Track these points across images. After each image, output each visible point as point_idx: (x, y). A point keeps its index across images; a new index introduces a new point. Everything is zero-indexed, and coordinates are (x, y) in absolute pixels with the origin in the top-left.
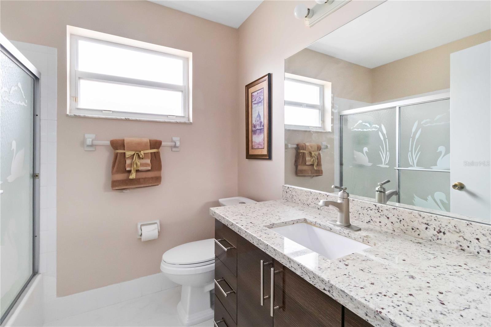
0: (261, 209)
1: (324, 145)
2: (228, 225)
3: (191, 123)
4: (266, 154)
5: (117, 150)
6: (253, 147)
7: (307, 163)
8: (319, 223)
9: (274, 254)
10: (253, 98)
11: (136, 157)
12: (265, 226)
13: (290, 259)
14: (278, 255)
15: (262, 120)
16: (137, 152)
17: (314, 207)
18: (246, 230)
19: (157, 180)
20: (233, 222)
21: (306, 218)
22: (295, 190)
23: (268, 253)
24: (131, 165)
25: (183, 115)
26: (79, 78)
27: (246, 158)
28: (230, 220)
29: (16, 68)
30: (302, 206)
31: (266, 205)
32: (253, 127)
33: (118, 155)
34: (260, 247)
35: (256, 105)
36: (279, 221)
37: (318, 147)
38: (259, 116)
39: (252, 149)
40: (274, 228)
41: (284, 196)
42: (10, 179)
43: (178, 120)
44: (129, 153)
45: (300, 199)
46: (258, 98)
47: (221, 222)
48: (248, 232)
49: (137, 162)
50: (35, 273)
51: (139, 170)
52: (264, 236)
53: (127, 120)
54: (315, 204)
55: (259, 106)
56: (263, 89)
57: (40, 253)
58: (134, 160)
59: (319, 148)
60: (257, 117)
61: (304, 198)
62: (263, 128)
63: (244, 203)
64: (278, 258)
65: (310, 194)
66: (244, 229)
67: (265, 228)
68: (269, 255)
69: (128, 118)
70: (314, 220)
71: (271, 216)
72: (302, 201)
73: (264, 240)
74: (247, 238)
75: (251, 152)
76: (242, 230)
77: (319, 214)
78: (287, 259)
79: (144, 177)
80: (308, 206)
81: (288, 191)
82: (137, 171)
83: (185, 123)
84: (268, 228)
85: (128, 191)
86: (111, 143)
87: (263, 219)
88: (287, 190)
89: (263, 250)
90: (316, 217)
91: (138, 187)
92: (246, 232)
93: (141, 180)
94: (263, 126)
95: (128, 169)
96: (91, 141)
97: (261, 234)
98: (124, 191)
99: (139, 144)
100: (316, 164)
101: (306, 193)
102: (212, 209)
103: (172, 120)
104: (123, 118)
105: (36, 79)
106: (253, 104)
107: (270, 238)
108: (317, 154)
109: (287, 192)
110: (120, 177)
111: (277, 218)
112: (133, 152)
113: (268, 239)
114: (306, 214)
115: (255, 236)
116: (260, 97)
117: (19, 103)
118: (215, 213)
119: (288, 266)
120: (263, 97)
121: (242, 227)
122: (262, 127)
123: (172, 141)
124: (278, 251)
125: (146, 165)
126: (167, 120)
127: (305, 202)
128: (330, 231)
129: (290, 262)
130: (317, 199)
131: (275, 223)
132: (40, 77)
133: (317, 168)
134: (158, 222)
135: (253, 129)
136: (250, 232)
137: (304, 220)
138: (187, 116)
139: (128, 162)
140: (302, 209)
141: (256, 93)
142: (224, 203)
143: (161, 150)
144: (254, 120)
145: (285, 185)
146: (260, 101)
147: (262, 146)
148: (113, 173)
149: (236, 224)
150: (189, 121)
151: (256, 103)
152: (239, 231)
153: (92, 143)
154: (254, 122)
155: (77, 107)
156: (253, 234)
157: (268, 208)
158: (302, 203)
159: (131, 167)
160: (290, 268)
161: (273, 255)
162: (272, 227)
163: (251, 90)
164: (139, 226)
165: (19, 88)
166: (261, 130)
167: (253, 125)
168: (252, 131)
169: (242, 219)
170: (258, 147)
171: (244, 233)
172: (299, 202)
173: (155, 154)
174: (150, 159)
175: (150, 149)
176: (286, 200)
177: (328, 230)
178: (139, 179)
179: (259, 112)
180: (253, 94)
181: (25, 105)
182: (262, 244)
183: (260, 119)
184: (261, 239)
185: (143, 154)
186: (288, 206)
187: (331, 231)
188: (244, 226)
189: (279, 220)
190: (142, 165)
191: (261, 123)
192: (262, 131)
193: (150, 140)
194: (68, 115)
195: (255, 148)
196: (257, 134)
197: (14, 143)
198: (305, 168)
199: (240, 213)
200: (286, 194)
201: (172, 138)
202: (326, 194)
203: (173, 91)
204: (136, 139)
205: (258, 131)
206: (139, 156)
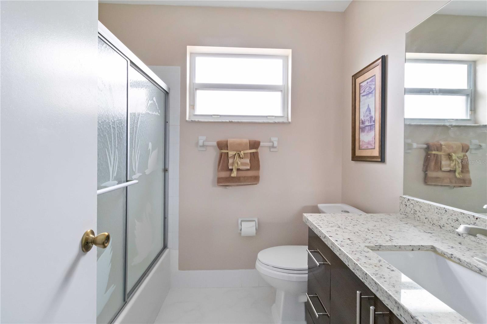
0: (367, 223)
1: (476, 145)
2: (320, 236)
3: (289, 122)
4: (378, 155)
5: (222, 150)
6: (361, 147)
7: (443, 169)
8: (458, 257)
9: (375, 288)
10: (361, 89)
11: (237, 157)
12: (368, 247)
13: (399, 304)
14: (381, 292)
15: (373, 114)
16: (238, 152)
17: (450, 231)
18: (341, 248)
19: (256, 179)
20: (326, 235)
21: (435, 245)
22: (419, 204)
23: (366, 284)
24: (233, 164)
25: (282, 115)
26: (196, 89)
27: (352, 160)
28: (322, 231)
29: (152, 86)
30: (431, 227)
31: (374, 218)
32: (361, 124)
33: (223, 154)
34: (357, 274)
35: (365, 97)
36: (389, 244)
37: (463, 147)
38: (369, 110)
39: (359, 149)
40: (381, 251)
41: (402, 210)
42: (147, 172)
43: (277, 121)
44: (231, 153)
45: (426, 217)
46: (368, 88)
47: (314, 232)
48: (343, 250)
49: (238, 162)
50: (165, 247)
51: (239, 169)
52: (363, 260)
53: (231, 122)
54: (452, 227)
55: (369, 98)
56: (374, 77)
57: (169, 231)
58: (235, 160)
59: (465, 149)
60: (366, 112)
61: (434, 217)
62: (374, 123)
63: (348, 212)
64: (380, 296)
65: (444, 211)
66: (338, 245)
67: (366, 249)
68: (369, 288)
69: (232, 120)
70: (449, 251)
71: (379, 234)
72: (430, 220)
73: (361, 266)
74: (341, 258)
75: (358, 153)
76: (336, 246)
77: (460, 243)
78: (394, 303)
79: (244, 176)
80: (441, 228)
81: (408, 204)
82: (238, 170)
83: (283, 123)
84: (371, 249)
85: (230, 188)
86: (217, 143)
87: (367, 237)
88: (407, 202)
89: (361, 278)
90: (452, 247)
91: (238, 184)
92: (340, 250)
93: (241, 178)
94: (374, 121)
95: (230, 167)
96: (202, 142)
97: (360, 257)
98: (227, 187)
99: (240, 144)
100: (459, 170)
101: (436, 210)
102: (305, 215)
103: (272, 120)
104: (228, 121)
105: (167, 93)
106: (361, 96)
107: (371, 264)
108: (461, 157)
109: (406, 205)
110: (224, 174)
111: (388, 238)
112: (234, 152)
113: (367, 266)
114: (436, 240)
115: (351, 257)
116: (371, 87)
117: (154, 113)
118: (308, 219)
119: (395, 312)
120: (374, 86)
121: (336, 243)
122: (372, 123)
123: (271, 141)
124: (380, 286)
125: (245, 164)
126: (265, 121)
127: (435, 222)
128: (479, 273)
129: (398, 308)
130: (457, 220)
131: (384, 245)
132: (169, 92)
133: (461, 176)
134: (256, 220)
135: (361, 126)
136: (344, 251)
137: (432, 248)
138: (286, 116)
139: (231, 161)
140: (431, 232)
141: (365, 83)
142: (324, 210)
143: (259, 150)
144: (362, 114)
145: (404, 196)
146: (370, 92)
147: (372, 145)
148: (218, 171)
149: (329, 237)
150: (288, 120)
151: (365, 94)
152: (332, 247)
153: (203, 144)
154: (362, 117)
155: (194, 114)
156: (348, 255)
157: (375, 223)
158: (430, 223)
159: (233, 166)
160: (398, 317)
161: (374, 290)
162: (378, 250)
163: (359, 80)
164: (240, 221)
165: (154, 101)
166: (371, 127)
167: (361, 122)
168: (360, 128)
169: (338, 232)
170: (367, 147)
171: (338, 251)
172: (426, 221)
173: (254, 154)
174: (250, 159)
175: (250, 149)
176: (404, 216)
177: (476, 272)
178: (240, 177)
179: (368, 105)
180: (361, 84)
181: (158, 114)
182: (359, 270)
183: (370, 113)
184: (358, 264)
185: (243, 154)
186: (407, 224)
187: (481, 274)
188: (339, 242)
189: (390, 242)
190: (243, 164)
191: (371, 117)
192: (373, 128)
193: (249, 141)
194: (187, 120)
195: (363, 148)
196: (366, 132)
197: (150, 145)
198: (440, 174)
199: (337, 224)
200: (406, 208)
201: (270, 139)
202: (473, 216)
203: (273, 91)
204: (238, 140)
205: (367, 128)
206: (239, 155)
